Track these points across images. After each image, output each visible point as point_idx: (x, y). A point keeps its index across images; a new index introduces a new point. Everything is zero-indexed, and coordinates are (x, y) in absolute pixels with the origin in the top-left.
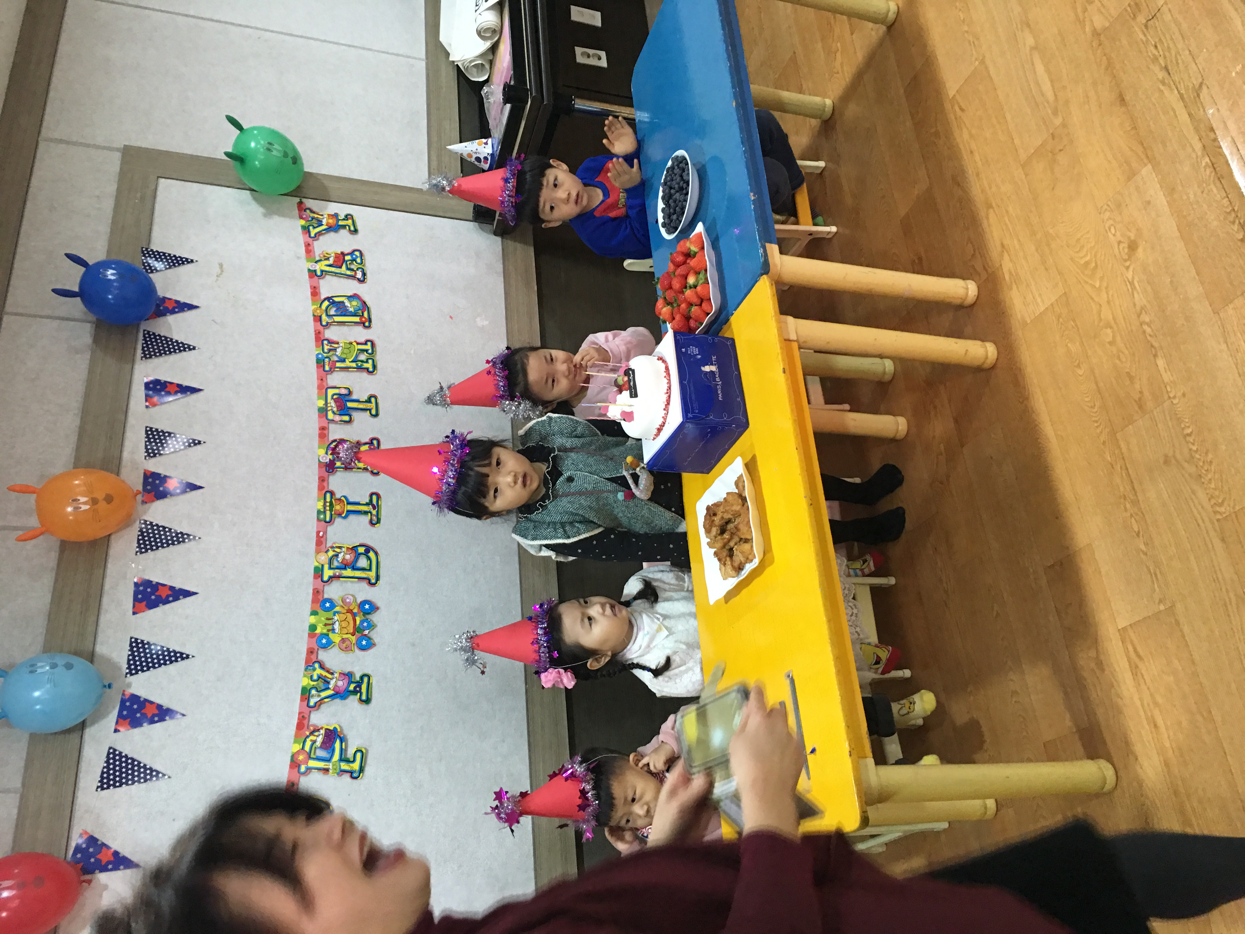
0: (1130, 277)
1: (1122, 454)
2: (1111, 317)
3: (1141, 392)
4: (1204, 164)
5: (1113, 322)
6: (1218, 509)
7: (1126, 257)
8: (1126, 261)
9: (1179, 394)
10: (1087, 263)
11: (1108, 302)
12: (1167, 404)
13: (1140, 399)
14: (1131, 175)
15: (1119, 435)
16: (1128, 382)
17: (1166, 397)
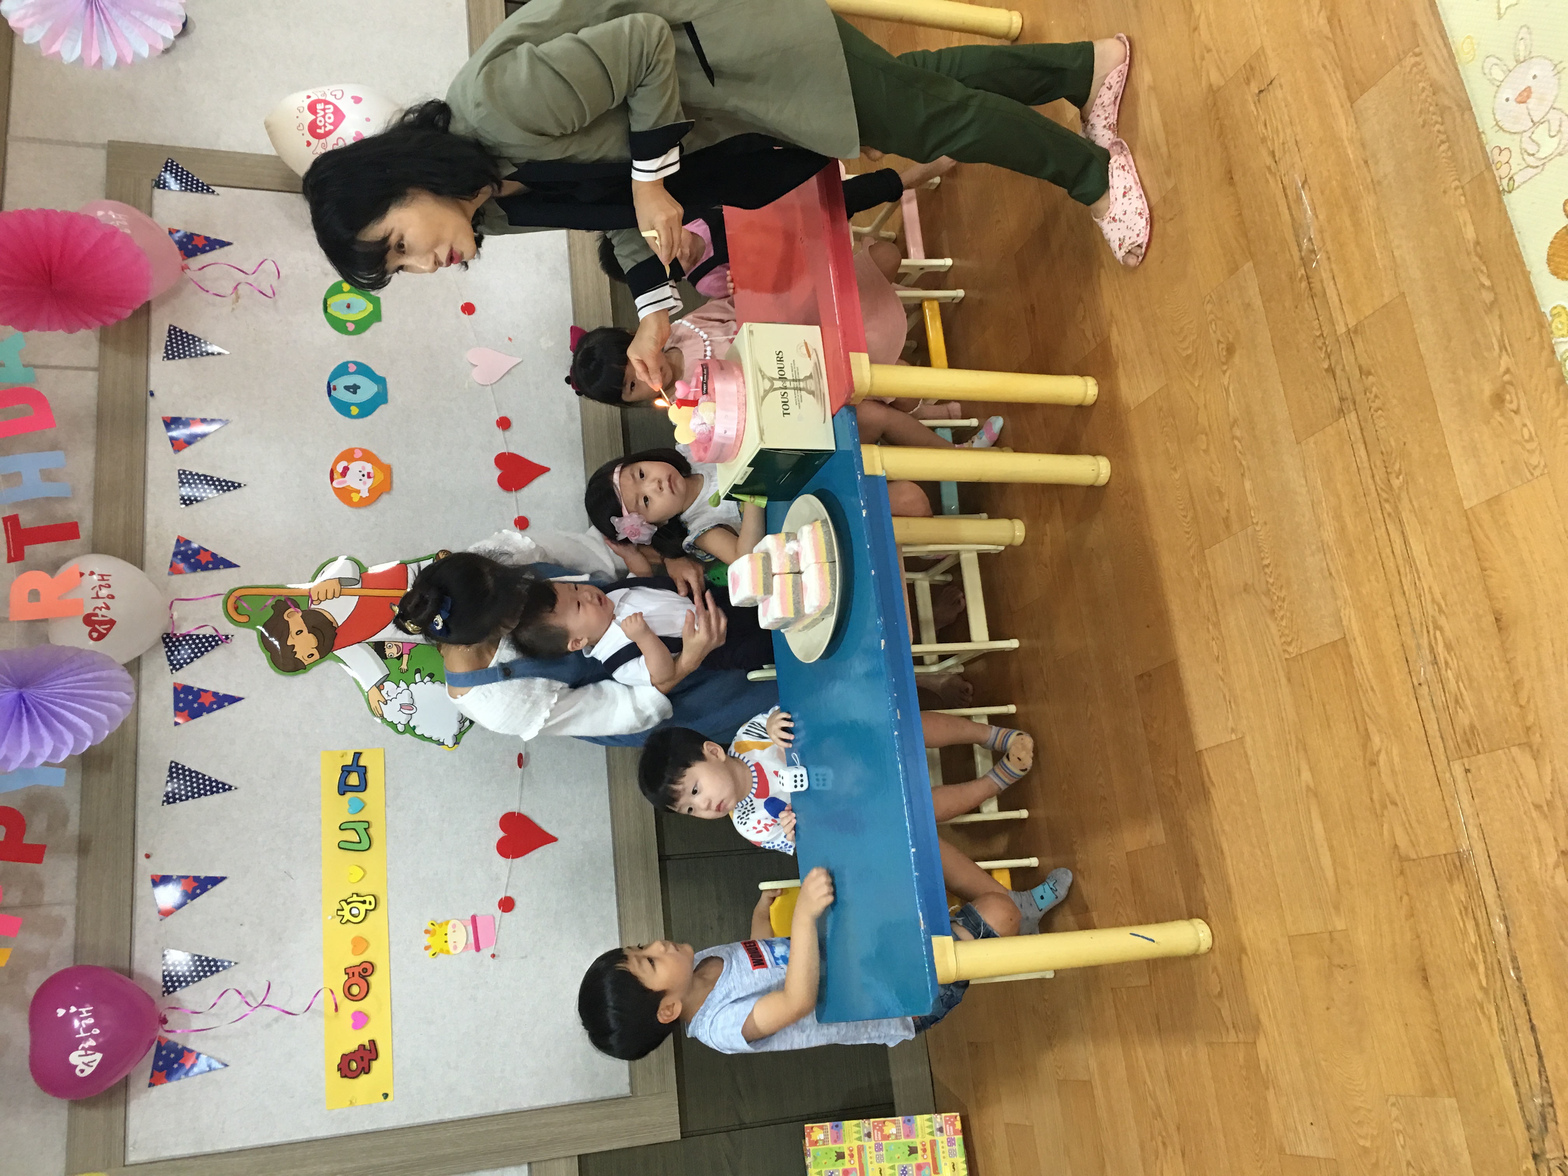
0: (1226, 383)
1: (1209, 572)
2: (1206, 424)
3: (1228, 511)
4: (1299, 275)
5: (1208, 429)
6: (1286, 647)
7: (1223, 360)
8: (1223, 364)
9: (1261, 522)
10: (1189, 357)
11: (1205, 406)
12: (1250, 530)
13: (1227, 518)
14: (1234, 269)
15: (1206, 551)
16: (1217, 498)
17: (1250, 523)
